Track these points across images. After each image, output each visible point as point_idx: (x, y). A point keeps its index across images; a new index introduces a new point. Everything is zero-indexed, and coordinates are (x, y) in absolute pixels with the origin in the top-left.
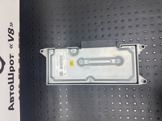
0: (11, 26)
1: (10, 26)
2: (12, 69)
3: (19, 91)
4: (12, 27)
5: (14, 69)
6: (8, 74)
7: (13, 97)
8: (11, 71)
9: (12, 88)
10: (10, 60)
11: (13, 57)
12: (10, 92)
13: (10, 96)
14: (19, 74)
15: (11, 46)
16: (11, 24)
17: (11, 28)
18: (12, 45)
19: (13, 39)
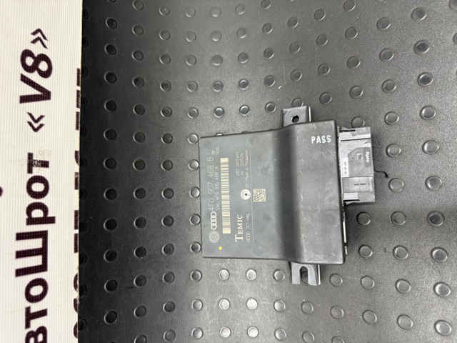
0: (39, 42)
1: (34, 42)
2: (37, 214)
3: (75, 300)
4: (45, 46)
5: (50, 215)
6: (14, 237)
7: (42, 330)
8: (31, 221)
9: (36, 290)
10: (30, 176)
11: (45, 164)
12: (28, 309)
13: (28, 325)
14: (77, 231)
15: (36, 124)
16: (39, 37)
17: (37, 49)
18: (41, 117)
19: (45, 95)
